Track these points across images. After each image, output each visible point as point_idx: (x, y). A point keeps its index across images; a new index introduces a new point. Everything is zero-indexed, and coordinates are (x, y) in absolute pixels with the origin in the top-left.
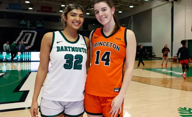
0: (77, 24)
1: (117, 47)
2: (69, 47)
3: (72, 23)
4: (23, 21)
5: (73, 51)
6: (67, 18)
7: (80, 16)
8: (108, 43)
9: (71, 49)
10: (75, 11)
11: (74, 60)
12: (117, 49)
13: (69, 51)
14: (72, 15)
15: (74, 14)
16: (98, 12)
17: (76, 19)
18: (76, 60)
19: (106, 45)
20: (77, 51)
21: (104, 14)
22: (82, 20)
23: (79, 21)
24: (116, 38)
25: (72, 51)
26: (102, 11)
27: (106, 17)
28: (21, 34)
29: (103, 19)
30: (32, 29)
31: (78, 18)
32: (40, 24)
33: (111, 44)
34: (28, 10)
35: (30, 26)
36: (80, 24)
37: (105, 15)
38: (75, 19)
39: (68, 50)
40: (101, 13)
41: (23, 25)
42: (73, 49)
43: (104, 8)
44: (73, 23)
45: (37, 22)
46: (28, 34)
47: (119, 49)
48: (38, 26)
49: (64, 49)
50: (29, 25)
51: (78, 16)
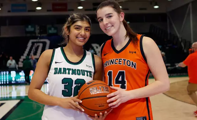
0: (82, 39)
1: (133, 64)
2: (69, 69)
3: (75, 38)
4: (30, 27)
5: (74, 75)
6: (70, 32)
7: (86, 29)
8: (120, 60)
9: (71, 72)
10: (79, 23)
11: (74, 86)
12: (132, 67)
13: (69, 73)
14: (76, 28)
15: (78, 27)
16: (102, 20)
17: (81, 34)
18: (76, 85)
19: (118, 63)
20: (79, 74)
21: (109, 22)
22: (88, 34)
23: (84, 35)
24: (130, 52)
25: (72, 74)
26: (107, 17)
27: (113, 26)
28: (30, 45)
29: (109, 28)
30: (43, 36)
31: (83, 32)
32: (53, 29)
33: (124, 60)
34: (35, 10)
35: (40, 33)
36: (85, 39)
37: (111, 23)
38: (79, 34)
39: (67, 73)
40: (105, 21)
41: (30, 32)
42: (74, 72)
43: (109, 14)
44: (77, 37)
45: (48, 26)
46: (38, 44)
47: (135, 66)
48: (50, 32)
49: (62, 71)
50: (37, 31)
51: (83, 29)
